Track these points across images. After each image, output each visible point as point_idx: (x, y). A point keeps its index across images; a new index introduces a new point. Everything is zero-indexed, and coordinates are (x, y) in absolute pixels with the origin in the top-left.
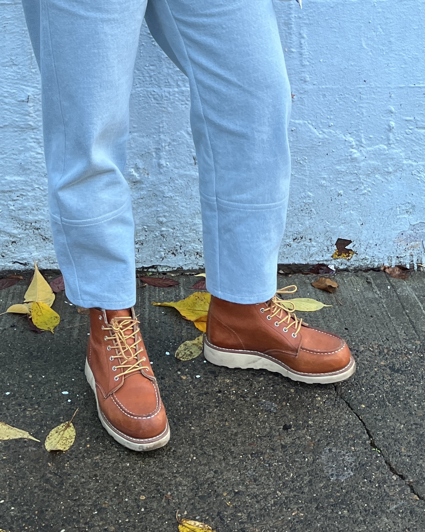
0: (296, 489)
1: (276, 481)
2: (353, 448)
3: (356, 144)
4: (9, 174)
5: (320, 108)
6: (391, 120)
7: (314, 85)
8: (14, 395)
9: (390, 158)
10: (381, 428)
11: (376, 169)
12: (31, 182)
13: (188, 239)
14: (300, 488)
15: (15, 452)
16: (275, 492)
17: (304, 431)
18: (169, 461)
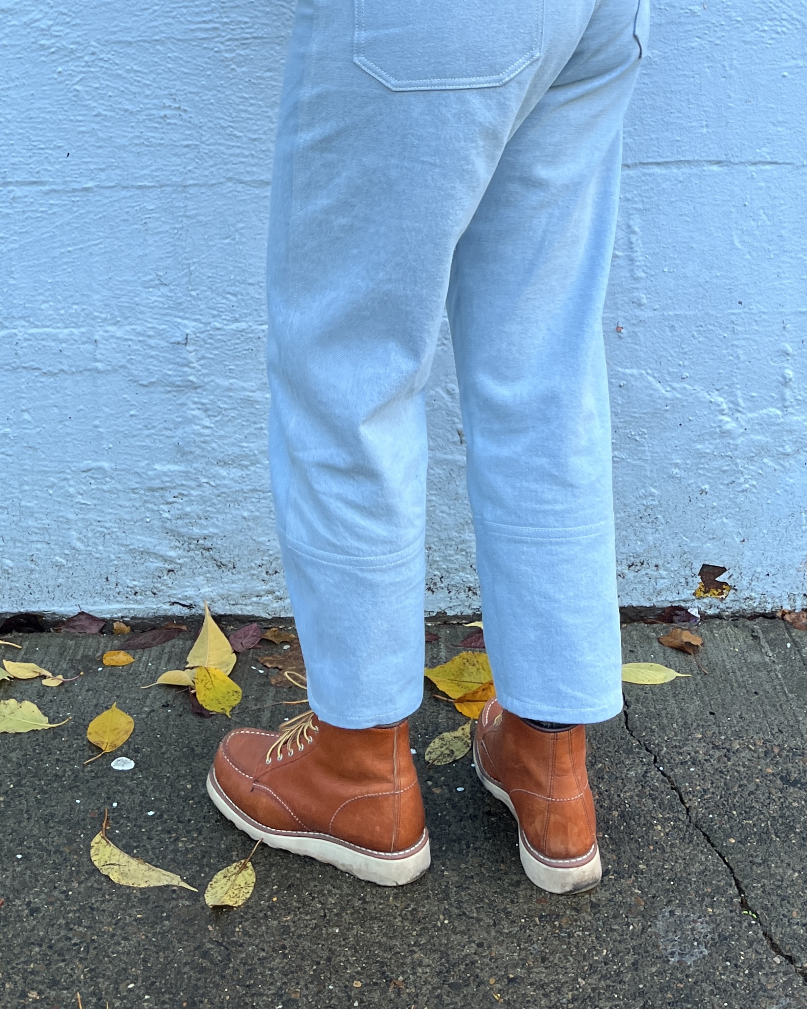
0: (611, 976)
1: (579, 962)
2: (710, 910)
3: (730, 408)
4: (160, 461)
5: (665, 349)
6: (786, 368)
7: (655, 310)
8: (161, 816)
9: (787, 431)
10: (760, 877)
11: (763, 450)
12: (196, 474)
13: (453, 566)
14: (618, 975)
15: (156, 907)
16: (575, 980)
17: (630, 881)
18: (404, 927)
